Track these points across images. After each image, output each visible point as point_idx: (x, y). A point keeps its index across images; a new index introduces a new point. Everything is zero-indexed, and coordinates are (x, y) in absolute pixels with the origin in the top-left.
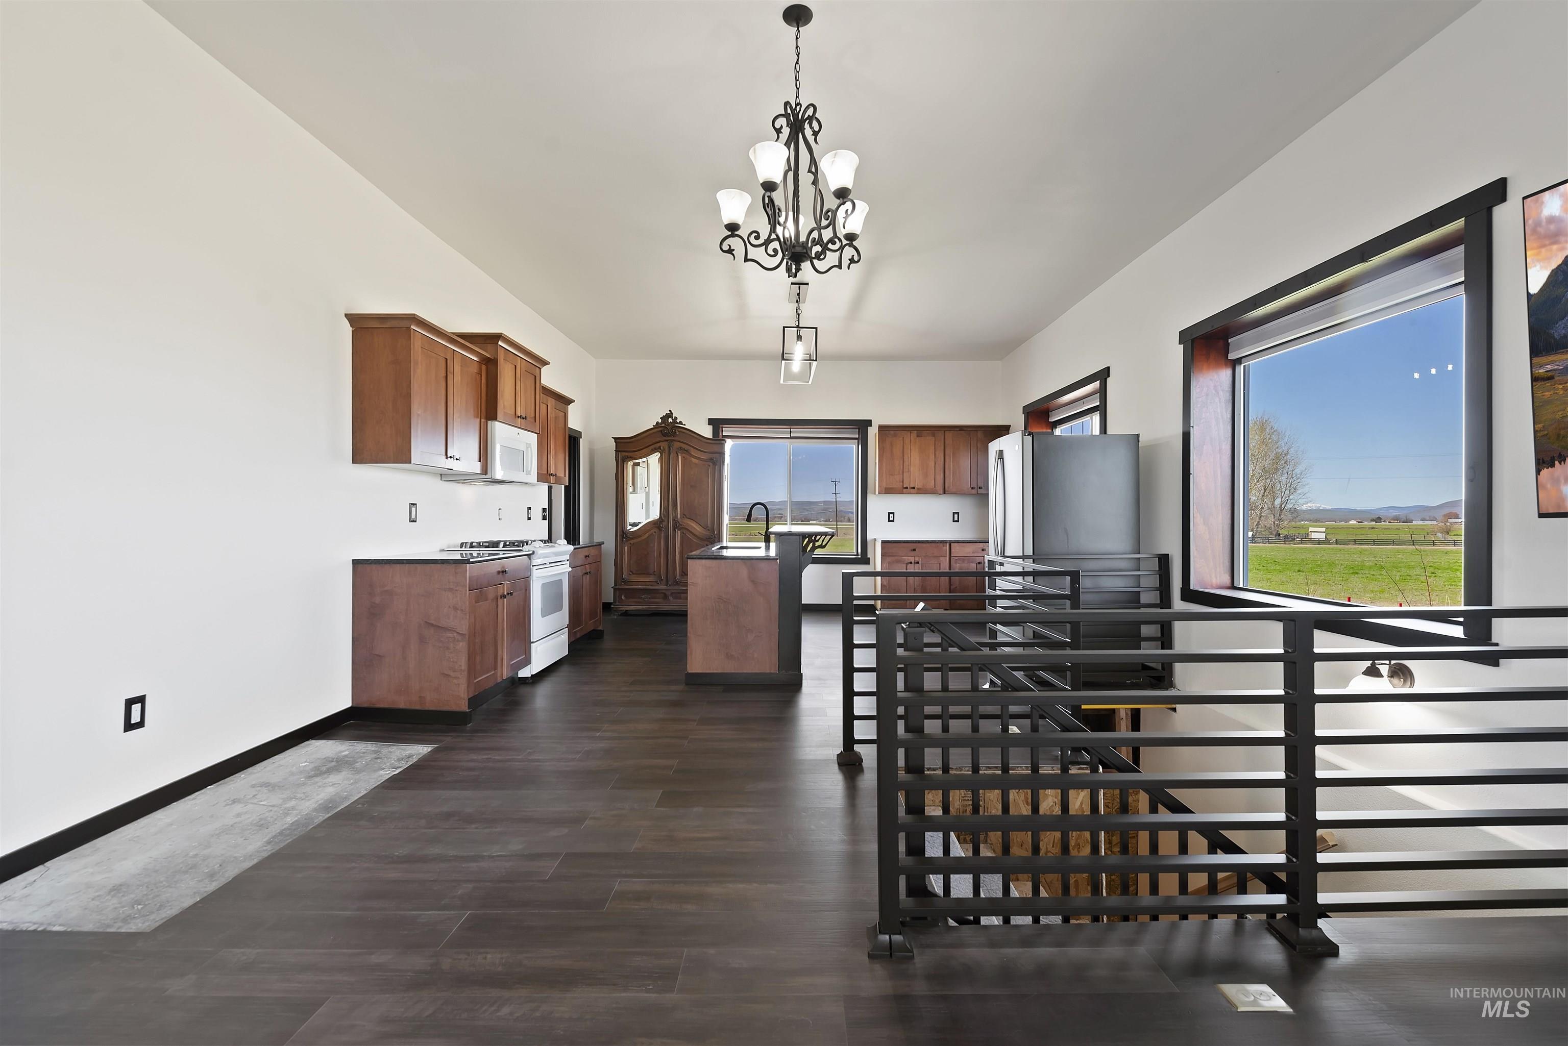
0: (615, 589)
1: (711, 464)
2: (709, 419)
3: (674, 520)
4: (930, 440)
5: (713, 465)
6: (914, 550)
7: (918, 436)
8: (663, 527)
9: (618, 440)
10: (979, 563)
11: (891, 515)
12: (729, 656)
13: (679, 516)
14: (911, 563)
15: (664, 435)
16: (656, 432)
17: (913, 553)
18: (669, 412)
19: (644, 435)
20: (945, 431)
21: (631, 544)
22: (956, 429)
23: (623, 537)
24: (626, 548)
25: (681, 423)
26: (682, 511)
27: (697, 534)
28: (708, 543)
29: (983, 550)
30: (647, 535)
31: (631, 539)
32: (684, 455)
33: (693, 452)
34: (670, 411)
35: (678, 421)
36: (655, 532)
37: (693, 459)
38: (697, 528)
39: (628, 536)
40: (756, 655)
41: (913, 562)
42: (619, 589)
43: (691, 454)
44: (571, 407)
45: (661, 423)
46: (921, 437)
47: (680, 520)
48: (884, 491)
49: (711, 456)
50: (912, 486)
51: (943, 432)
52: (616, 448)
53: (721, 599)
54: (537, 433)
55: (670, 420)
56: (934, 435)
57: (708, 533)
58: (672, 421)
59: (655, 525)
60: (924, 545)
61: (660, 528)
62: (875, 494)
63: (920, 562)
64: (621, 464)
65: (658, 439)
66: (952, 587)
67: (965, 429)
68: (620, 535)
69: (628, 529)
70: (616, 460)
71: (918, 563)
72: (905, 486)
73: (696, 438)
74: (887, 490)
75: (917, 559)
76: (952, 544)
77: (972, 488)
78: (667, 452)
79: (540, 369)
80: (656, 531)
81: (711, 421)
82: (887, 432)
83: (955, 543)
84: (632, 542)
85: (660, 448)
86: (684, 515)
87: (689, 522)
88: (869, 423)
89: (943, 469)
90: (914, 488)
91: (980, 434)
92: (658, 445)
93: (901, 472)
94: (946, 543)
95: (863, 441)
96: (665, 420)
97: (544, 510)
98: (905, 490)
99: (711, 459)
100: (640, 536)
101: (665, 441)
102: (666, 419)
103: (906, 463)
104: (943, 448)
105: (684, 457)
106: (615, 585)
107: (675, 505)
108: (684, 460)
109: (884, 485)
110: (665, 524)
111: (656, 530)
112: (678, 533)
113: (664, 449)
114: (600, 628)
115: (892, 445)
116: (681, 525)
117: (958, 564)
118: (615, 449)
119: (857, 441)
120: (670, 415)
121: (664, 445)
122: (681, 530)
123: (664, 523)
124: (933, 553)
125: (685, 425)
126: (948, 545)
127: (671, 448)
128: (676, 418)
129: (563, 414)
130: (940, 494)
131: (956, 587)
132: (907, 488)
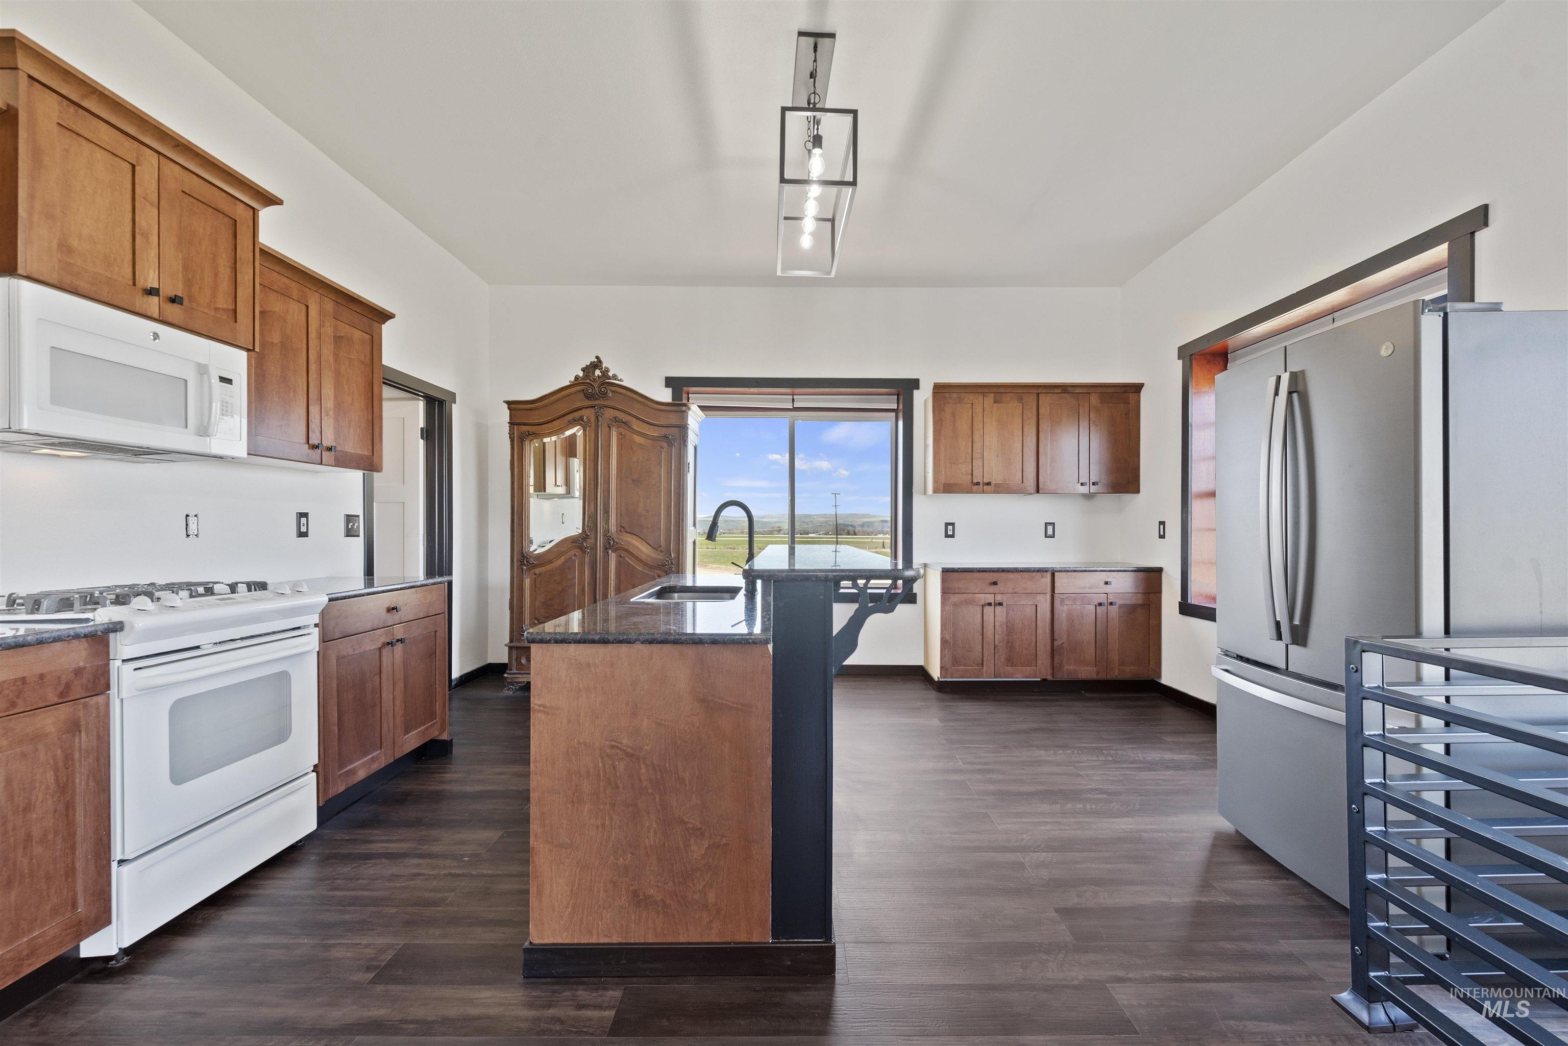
0: (510, 648)
1: (665, 445)
2: (667, 378)
3: (605, 535)
4: (1014, 407)
5: (669, 446)
6: (995, 583)
7: (995, 402)
8: (587, 548)
9: (513, 406)
10: (1100, 604)
11: (950, 527)
12: (639, 900)
13: (613, 528)
14: (990, 604)
15: (588, 397)
16: (575, 393)
17: (992, 589)
18: (596, 360)
19: (555, 397)
20: (1038, 394)
21: (535, 574)
22: (1056, 391)
23: (522, 563)
24: (527, 582)
25: (615, 377)
26: (619, 521)
27: (644, 557)
28: (660, 573)
29: (1106, 583)
30: (563, 559)
31: (535, 566)
32: (621, 430)
33: (636, 425)
34: (597, 357)
35: (610, 374)
36: (575, 555)
37: (635, 436)
38: (643, 549)
39: (532, 561)
40: (711, 897)
41: (993, 604)
42: (517, 648)
43: (633, 429)
44: (387, 329)
45: (583, 378)
46: (1001, 403)
47: (615, 536)
48: (941, 487)
49: (664, 431)
50: (986, 481)
51: (1035, 395)
52: (511, 418)
53: (617, 747)
54: (248, 350)
55: (598, 373)
56: (1020, 399)
57: (660, 557)
58: (600, 374)
59: (577, 543)
60: (1011, 575)
61: (582, 549)
62: (925, 494)
63: (1004, 604)
64: (518, 446)
65: (578, 404)
66: (1056, 643)
67: (1071, 389)
68: (517, 561)
69: (531, 550)
70: (510, 438)
71: (1000, 604)
72: (975, 481)
73: (640, 402)
74: (946, 487)
75: (999, 598)
76: (1056, 574)
77: (1082, 484)
78: (593, 425)
79: (255, 211)
80: (577, 554)
81: (670, 382)
82: (947, 395)
83: (1061, 571)
84: (537, 571)
85: (581, 419)
86: (621, 528)
87: (629, 539)
88: (914, 384)
89: (1035, 452)
90: (989, 484)
91: (1094, 400)
92: (579, 414)
93: (969, 460)
94: (1046, 571)
95: (907, 413)
96: (589, 372)
97: (349, 518)
98: (975, 488)
99: (666, 437)
100: (551, 562)
101: (592, 407)
102: (591, 370)
103: (977, 445)
104: (1034, 420)
105: (621, 434)
106: (511, 641)
107: (606, 512)
108: (621, 437)
109: (943, 480)
110: (591, 541)
111: (577, 552)
112: (613, 557)
113: (589, 420)
114: (445, 737)
115: (954, 415)
116: (617, 543)
117: (1065, 606)
118: (508, 420)
119: (893, 414)
120: (597, 364)
121: (587, 414)
122: (617, 552)
123: (589, 541)
124: (1025, 589)
125: (621, 380)
126: (1049, 575)
127: (600, 419)
128: (607, 370)
129: (368, 337)
130: (1032, 494)
131: (1063, 643)
132: (978, 484)
